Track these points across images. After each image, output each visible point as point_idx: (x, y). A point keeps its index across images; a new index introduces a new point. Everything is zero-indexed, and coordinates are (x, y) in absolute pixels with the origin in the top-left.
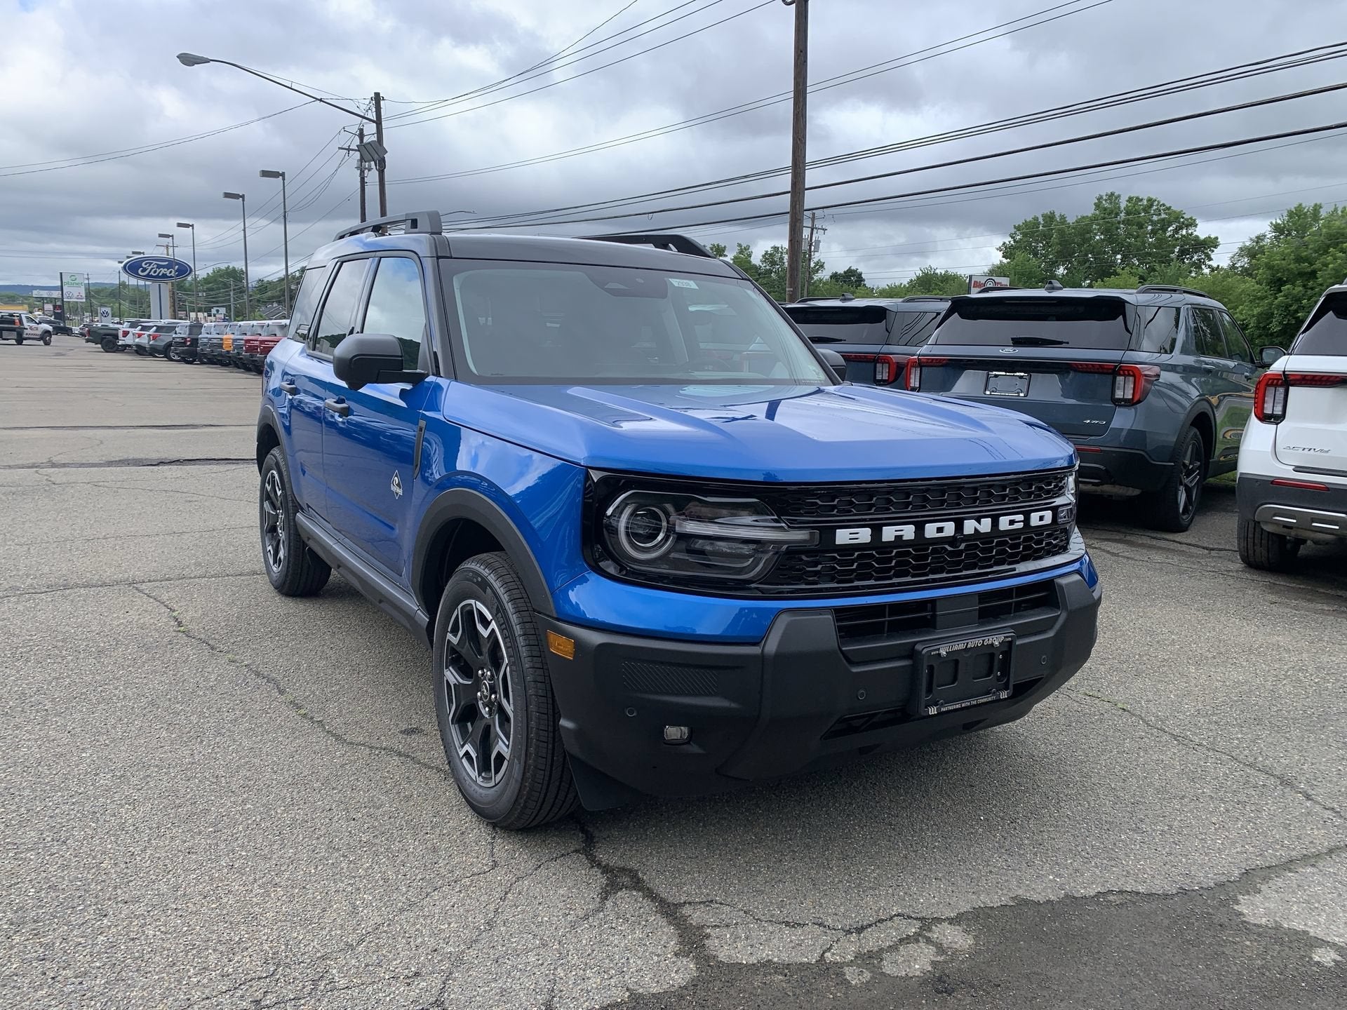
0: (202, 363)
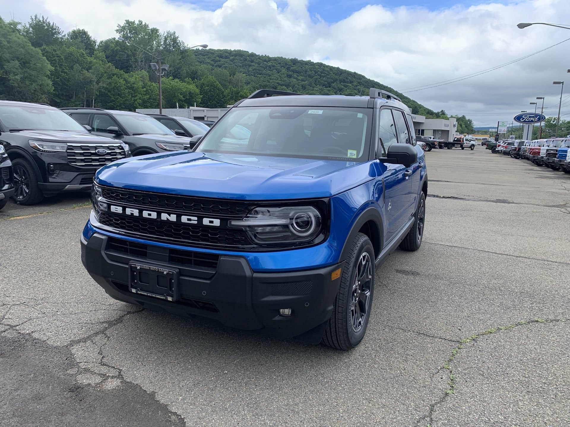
0: (522, 159)
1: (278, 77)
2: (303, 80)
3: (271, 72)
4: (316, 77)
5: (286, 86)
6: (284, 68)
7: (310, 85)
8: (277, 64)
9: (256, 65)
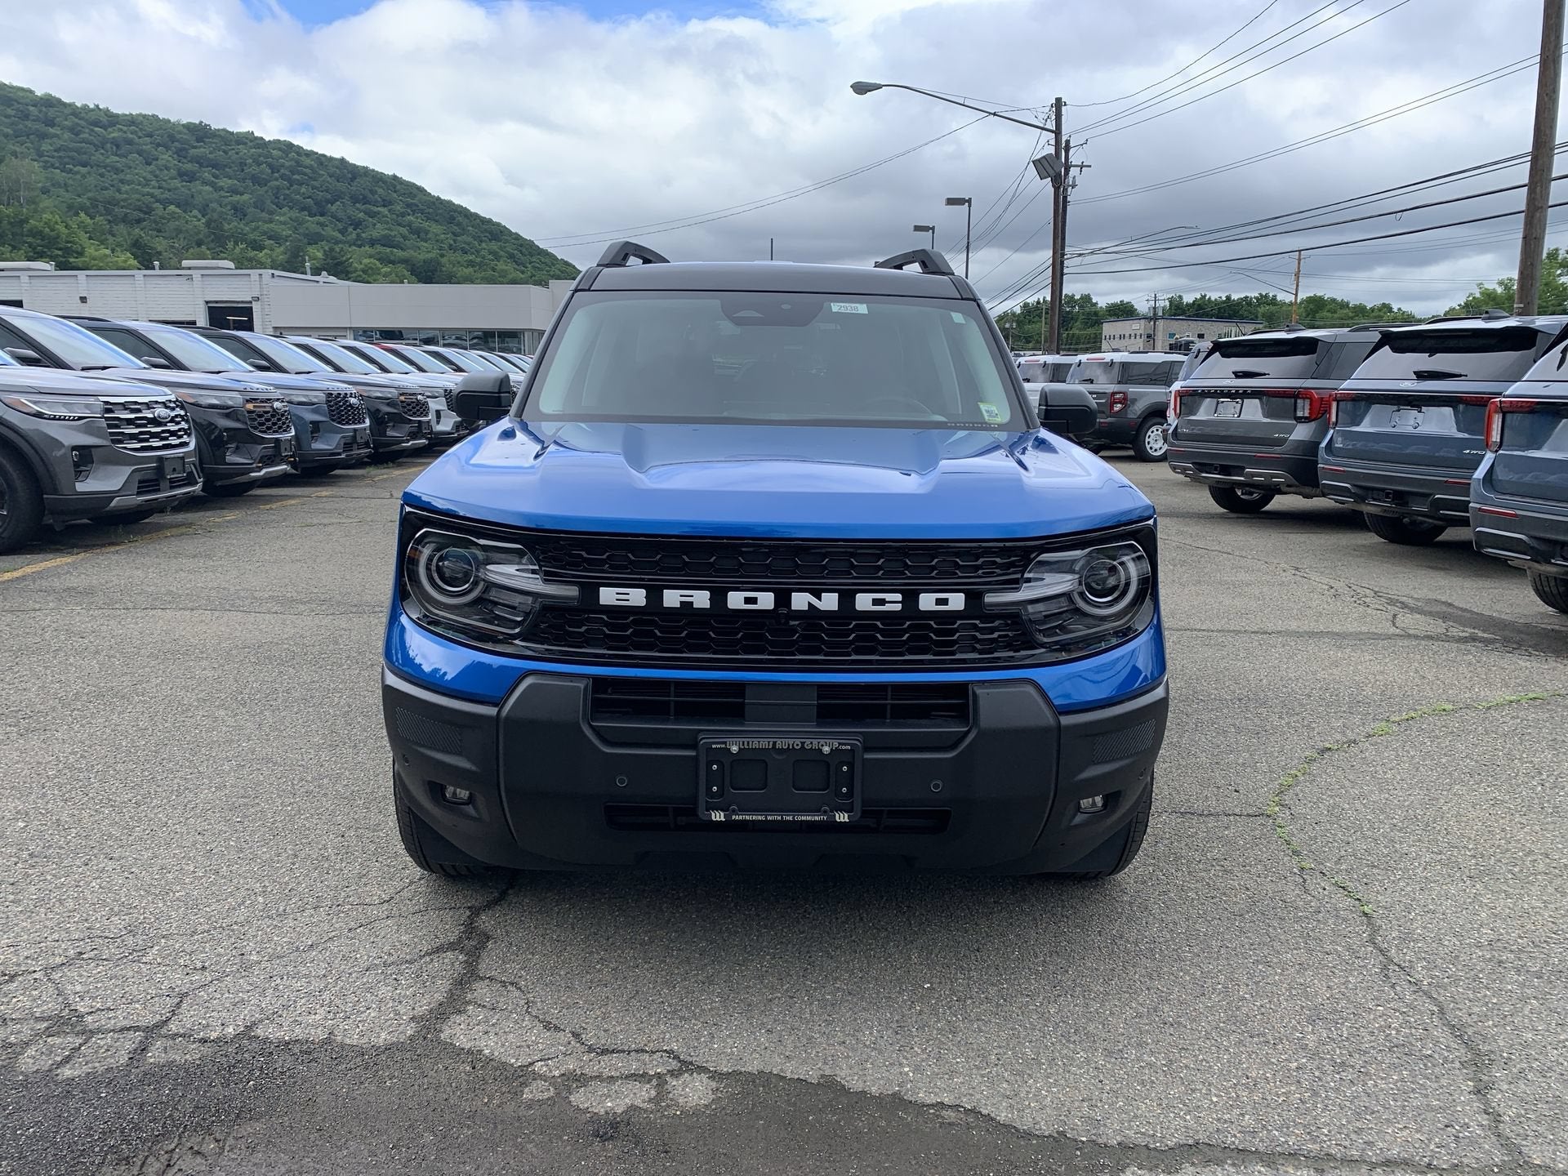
1: (149, 176)
2: (234, 191)
3: (124, 160)
4: (277, 183)
5: (178, 206)
6: (167, 148)
7: (259, 205)
8: (140, 137)
9: (67, 135)
